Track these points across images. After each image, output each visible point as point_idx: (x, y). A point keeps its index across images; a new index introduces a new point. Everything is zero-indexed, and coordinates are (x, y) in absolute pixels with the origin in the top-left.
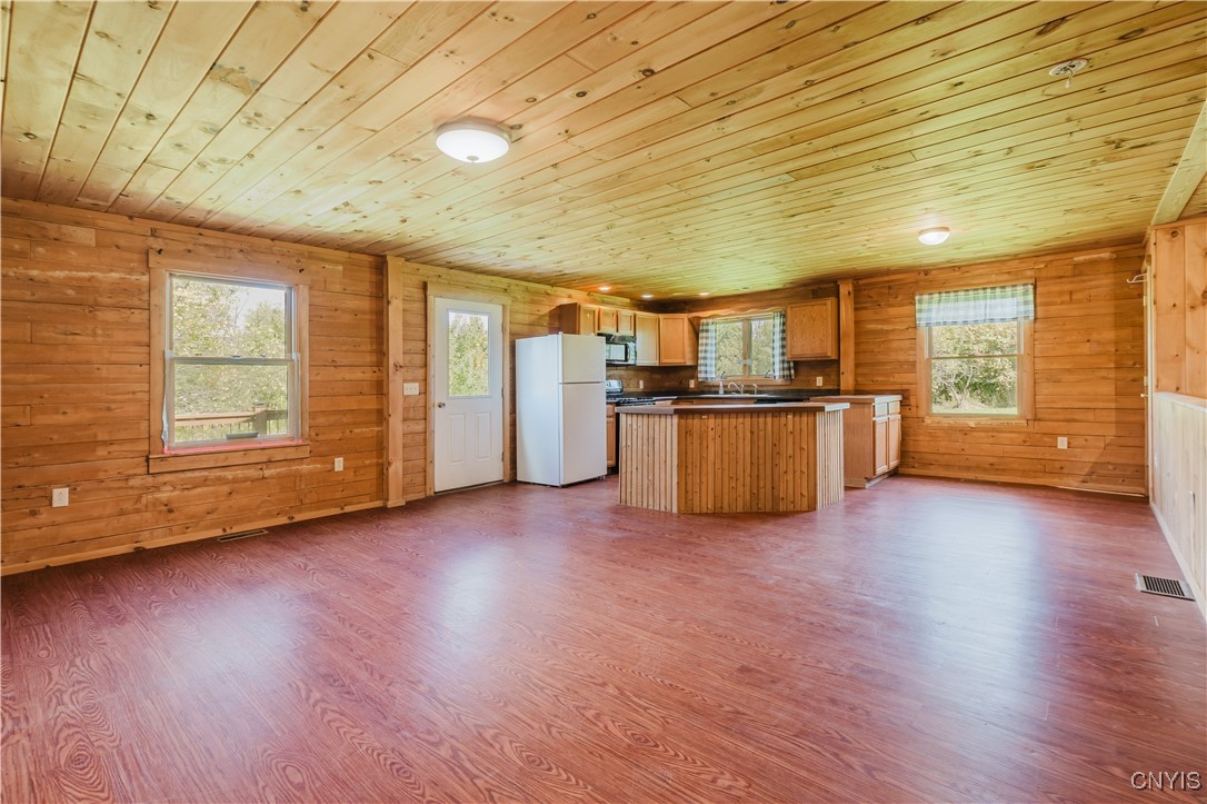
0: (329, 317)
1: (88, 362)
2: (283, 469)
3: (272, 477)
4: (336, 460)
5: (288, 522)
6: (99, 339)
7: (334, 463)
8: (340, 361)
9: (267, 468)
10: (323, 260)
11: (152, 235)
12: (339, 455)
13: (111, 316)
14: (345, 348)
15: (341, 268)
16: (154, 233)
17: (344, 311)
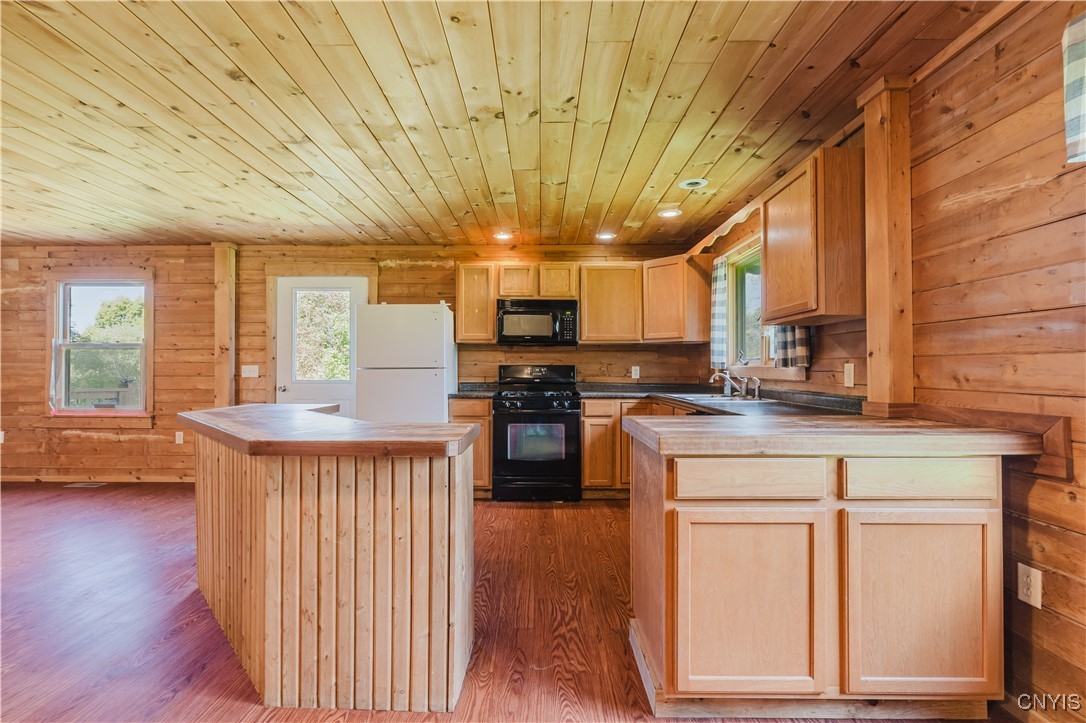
0: (171, 306)
1: (15, 349)
2: (134, 436)
3: (125, 441)
4: (177, 433)
5: (136, 481)
6: (21, 333)
7: (174, 436)
8: (180, 345)
9: (122, 433)
10: (168, 256)
11: (49, 257)
12: (180, 430)
13: (26, 316)
14: (186, 332)
15: (182, 261)
16: (50, 255)
17: (185, 299)
